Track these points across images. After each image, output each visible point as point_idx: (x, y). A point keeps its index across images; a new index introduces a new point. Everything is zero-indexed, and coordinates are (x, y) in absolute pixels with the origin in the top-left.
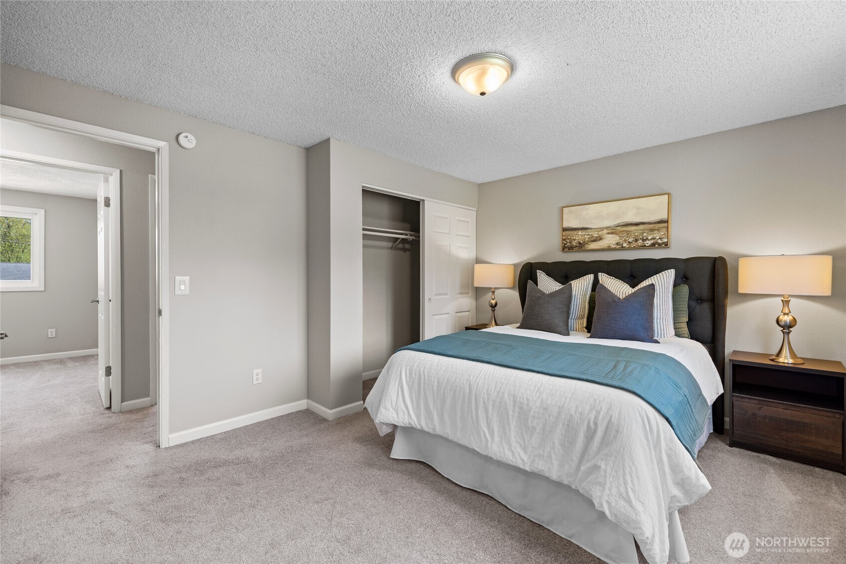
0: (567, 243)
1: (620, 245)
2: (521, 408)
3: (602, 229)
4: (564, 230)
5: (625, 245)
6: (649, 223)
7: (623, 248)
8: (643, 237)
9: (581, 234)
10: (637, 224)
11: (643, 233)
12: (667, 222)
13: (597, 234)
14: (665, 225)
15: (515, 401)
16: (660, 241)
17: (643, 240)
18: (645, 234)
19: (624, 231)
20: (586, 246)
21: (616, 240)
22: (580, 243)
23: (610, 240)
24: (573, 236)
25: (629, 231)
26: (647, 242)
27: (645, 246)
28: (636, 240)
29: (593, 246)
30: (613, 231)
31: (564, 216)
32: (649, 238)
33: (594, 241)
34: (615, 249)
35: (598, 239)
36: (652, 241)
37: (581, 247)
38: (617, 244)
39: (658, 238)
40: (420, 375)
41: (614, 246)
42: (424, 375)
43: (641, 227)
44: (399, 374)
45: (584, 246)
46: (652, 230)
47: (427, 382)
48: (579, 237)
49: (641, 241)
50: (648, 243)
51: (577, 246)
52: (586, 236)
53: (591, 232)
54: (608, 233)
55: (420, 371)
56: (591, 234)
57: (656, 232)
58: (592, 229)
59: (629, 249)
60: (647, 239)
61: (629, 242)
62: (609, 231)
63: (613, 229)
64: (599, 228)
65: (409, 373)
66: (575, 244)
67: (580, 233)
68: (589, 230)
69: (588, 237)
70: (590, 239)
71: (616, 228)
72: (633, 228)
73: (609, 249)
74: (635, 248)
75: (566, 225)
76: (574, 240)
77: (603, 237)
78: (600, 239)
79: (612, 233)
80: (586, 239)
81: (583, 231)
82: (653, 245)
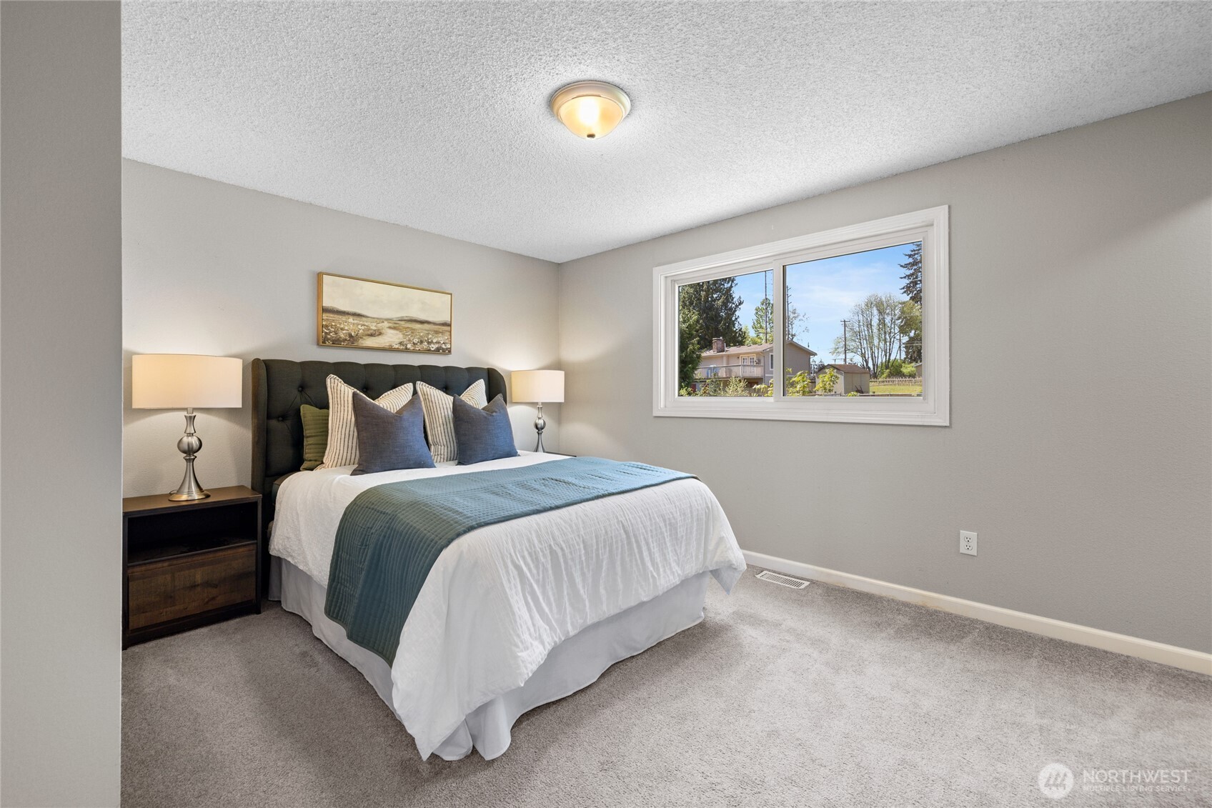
0: (330, 332)
1: (403, 345)
2: (670, 524)
3: (382, 320)
4: (326, 310)
5: (409, 346)
6: (435, 324)
7: (407, 350)
8: (428, 339)
9: (353, 322)
10: (422, 322)
11: (428, 334)
12: (450, 325)
13: (376, 326)
14: (448, 328)
15: (664, 521)
16: (444, 346)
17: (429, 343)
18: (430, 336)
19: (408, 327)
20: (360, 341)
21: (399, 338)
22: (351, 336)
23: (392, 338)
24: (340, 324)
25: (414, 330)
26: (432, 345)
27: (429, 350)
28: (421, 342)
29: (369, 342)
30: (396, 325)
31: (325, 288)
32: (434, 341)
33: (372, 335)
34: (397, 350)
35: (377, 333)
36: (437, 346)
37: (352, 342)
38: (401, 343)
39: (442, 342)
40: (552, 552)
41: (397, 346)
42: (562, 549)
43: (426, 326)
44: (516, 573)
45: (357, 340)
46: (437, 332)
47: (569, 556)
48: (349, 326)
49: (426, 344)
50: (433, 347)
51: (346, 340)
52: (360, 327)
53: (367, 322)
54: (390, 328)
55: (550, 545)
56: (366, 324)
57: (440, 335)
58: (368, 317)
59: (414, 352)
60: (432, 342)
61: (414, 343)
62: (390, 325)
63: (395, 323)
64: (378, 318)
65: (532, 560)
66: (342, 336)
67: (351, 320)
68: (364, 319)
69: (363, 328)
70: (367, 332)
71: (399, 322)
72: (418, 326)
73: (390, 349)
74: (419, 352)
75: (327, 303)
76: (342, 329)
77: (383, 331)
78: (379, 333)
79: (394, 328)
80: (361, 331)
81: (355, 318)
82: (438, 350)
